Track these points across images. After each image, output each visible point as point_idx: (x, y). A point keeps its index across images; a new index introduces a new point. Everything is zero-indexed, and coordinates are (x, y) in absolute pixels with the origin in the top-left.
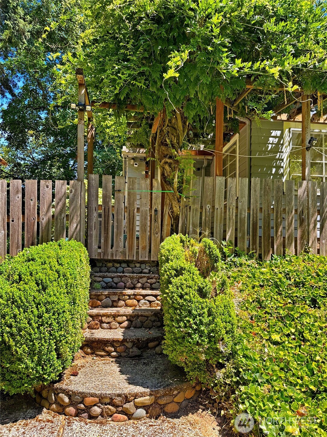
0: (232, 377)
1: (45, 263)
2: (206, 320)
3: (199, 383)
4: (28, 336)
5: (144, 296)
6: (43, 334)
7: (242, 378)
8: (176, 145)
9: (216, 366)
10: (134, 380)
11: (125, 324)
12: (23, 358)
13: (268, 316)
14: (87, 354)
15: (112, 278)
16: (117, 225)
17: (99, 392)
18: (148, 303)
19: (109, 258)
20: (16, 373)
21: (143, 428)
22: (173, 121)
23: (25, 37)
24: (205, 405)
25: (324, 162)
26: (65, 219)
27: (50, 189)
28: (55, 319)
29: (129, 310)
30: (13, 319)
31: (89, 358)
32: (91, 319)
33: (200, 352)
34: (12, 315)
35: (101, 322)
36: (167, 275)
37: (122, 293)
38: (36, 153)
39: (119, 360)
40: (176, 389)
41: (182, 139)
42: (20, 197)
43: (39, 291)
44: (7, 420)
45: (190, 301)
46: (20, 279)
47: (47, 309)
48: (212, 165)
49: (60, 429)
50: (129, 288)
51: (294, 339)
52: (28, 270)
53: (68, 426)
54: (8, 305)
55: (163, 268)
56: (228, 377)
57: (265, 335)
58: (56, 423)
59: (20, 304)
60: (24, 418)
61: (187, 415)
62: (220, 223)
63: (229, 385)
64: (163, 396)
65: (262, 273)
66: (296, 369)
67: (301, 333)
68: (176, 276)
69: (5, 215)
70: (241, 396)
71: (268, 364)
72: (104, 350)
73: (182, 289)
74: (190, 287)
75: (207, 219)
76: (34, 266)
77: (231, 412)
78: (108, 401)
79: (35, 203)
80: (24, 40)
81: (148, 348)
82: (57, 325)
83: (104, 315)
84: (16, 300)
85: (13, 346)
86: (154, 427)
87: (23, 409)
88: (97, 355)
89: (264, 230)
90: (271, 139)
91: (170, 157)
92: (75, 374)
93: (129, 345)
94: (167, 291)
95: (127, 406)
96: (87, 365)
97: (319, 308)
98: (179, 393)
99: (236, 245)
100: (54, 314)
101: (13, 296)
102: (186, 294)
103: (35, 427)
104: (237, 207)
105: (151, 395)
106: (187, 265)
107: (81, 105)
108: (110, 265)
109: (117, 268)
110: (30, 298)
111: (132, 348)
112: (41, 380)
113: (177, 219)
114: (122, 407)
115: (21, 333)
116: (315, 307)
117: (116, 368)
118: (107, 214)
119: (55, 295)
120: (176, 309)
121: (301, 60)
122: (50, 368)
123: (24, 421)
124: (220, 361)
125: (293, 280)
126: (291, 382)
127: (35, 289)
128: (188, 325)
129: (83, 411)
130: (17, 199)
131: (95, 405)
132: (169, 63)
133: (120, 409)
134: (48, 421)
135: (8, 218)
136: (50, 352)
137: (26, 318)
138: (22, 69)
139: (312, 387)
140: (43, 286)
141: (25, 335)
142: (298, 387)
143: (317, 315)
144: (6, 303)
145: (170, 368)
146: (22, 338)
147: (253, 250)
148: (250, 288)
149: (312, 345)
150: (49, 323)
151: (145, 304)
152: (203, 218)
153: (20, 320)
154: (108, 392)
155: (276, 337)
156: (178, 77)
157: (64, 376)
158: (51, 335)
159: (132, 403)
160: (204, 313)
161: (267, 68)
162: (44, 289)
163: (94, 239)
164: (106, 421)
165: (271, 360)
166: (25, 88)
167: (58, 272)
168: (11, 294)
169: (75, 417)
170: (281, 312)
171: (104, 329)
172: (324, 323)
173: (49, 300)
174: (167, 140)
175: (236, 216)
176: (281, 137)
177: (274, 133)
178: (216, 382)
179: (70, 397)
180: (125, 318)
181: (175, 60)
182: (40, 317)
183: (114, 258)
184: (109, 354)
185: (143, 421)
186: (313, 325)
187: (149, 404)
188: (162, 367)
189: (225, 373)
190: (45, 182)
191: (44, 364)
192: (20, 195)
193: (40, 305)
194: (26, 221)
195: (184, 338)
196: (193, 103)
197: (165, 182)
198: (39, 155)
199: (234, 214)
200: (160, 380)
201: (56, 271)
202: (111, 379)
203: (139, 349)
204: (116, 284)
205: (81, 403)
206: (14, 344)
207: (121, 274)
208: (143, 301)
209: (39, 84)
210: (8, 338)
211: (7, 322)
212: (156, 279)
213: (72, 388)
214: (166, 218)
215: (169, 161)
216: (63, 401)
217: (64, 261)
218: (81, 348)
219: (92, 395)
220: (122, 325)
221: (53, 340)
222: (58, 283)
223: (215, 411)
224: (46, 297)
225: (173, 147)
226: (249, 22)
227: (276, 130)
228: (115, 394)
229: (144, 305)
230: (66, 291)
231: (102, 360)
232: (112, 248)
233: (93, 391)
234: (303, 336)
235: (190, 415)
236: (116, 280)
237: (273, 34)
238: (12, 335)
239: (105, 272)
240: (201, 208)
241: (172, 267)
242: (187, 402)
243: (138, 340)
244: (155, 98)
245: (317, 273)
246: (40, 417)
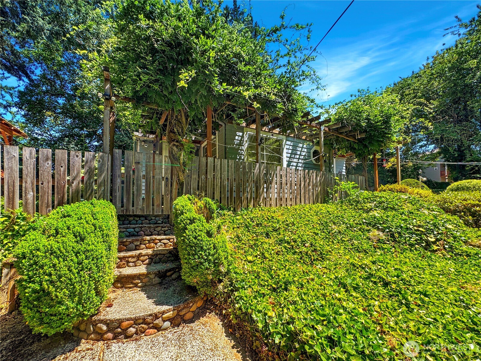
0: (228, 287)
1: (81, 218)
2: (212, 252)
3: (206, 295)
4: (68, 281)
5: (160, 240)
6: (83, 277)
7: (234, 287)
8: (181, 134)
9: (218, 282)
10: (160, 301)
11: (147, 261)
12: (64, 301)
13: (244, 246)
14: (118, 288)
15: (134, 228)
16: (137, 189)
17: (134, 316)
18: (163, 245)
19: (131, 213)
20: (55, 315)
21: (170, 336)
22: (179, 117)
23: (44, 33)
24: (210, 310)
25: (265, 153)
26: (94, 183)
27: (80, 158)
28: (94, 264)
29: (150, 251)
30: (52, 268)
31: (119, 291)
32: (119, 261)
33: (208, 274)
34: (51, 265)
35: (128, 262)
36: (184, 223)
37: (143, 239)
38: (54, 131)
39: (144, 289)
40: (191, 302)
41: (185, 129)
42: (50, 164)
43: (77, 242)
44: (45, 359)
45: (202, 241)
46: (57, 233)
47: (86, 256)
48: (200, 150)
49: (100, 353)
50: (148, 235)
51: (260, 258)
52: (65, 225)
53: (107, 349)
54: (46, 256)
55: (179, 219)
56: (225, 288)
57: (243, 257)
58: (96, 349)
59: (59, 254)
60: (63, 353)
61: (199, 319)
62: (211, 187)
63: (226, 293)
64: (183, 309)
65: (237, 219)
66: (263, 276)
67: (263, 254)
68: (191, 224)
69: (34, 178)
70: (235, 298)
71: (248, 275)
72: (132, 283)
73: (195, 232)
74: (201, 231)
75: (202, 185)
76: (70, 222)
77: (230, 311)
78: (141, 321)
79: (65, 169)
80: (44, 36)
81: (167, 276)
82: (96, 269)
83: (130, 257)
84: (55, 251)
85: (53, 292)
86: (178, 333)
87: (61, 345)
88: (126, 288)
89: (237, 192)
90: (237, 137)
91: (177, 142)
92: (110, 306)
93: (152, 276)
94: (184, 235)
95: (157, 322)
96: (119, 297)
97: (270, 238)
98: (193, 304)
99: (221, 203)
100: (93, 260)
101: (52, 248)
102: (199, 236)
103: (75, 358)
104: (221, 178)
105: (174, 310)
106: (197, 216)
107: (107, 95)
108: (132, 218)
109: (137, 221)
110: (69, 249)
111: (154, 278)
112: (80, 316)
113: (182, 184)
114: (153, 323)
115: (61, 279)
116: (268, 238)
117: (143, 295)
118: (128, 180)
119: (93, 244)
120: (192, 247)
121: (258, 91)
122: (90, 304)
123: (64, 355)
124: (221, 278)
125: (255, 222)
126: (261, 285)
127: (73, 240)
128: (201, 256)
129: (120, 334)
130: (47, 165)
131: (130, 327)
132: (180, 76)
133: (151, 325)
134: (88, 349)
135: (38, 181)
136: (90, 291)
137: (66, 266)
138: (40, 59)
139: (274, 286)
140: (81, 238)
141: (65, 280)
142: (266, 287)
143: (270, 243)
144: (44, 255)
145: (184, 288)
146: (62, 283)
147: (230, 205)
148: (231, 229)
149: (270, 260)
150: (89, 267)
151: (161, 245)
152: (200, 184)
153: (60, 268)
154: (141, 315)
155: (250, 258)
156: (187, 87)
157: (100, 309)
158: (90, 277)
159: (160, 319)
160: (211, 247)
161: (242, 91)
162: (82, 240)
163: (117, 199)
164: (140, 337)
165: (249, 272)
166: (44, 76)
167: (94, 225)
168: (49, 247)
169: (112, 340)
170: (251, 242)
171: (130, 267)
172: (274, 247)
173: (89, 248)
174: (175, 130)
175: (221, 183)
176: (242, 137)
177: (238, 133)
178: (218, 292)
179: (107, 325)
180: (147, 257)
181: (185, 75)
182: (79, 263)
183: (135, 214)
184: (136, 285)
185: (169, 330)
186: (269, 248)
187: (173, 317)
188: (178, 289)
189: (223, 286)
190: (74, 153)
191: (84, 302)
192: (50, 162)
193: (79, 253)
194: (56, 184)
195: (197, 266)
196: (194, 107)
197: (174, 158)
198: (57, 133)
199: (219, 182)
200: (179, 298)
201: (92, 225)
202: (142, 304)
203: (160, 278)
204: (137, 232)
205: (118, 328)
206: (54, 289)
207: (141, 225)
208: (159, 244)
209: (57, 75)
210: (47, 285)
211: (46, 272)
212: (168, 227)
213: (110, 317)
214: (175, 183)
215: (176, 144)
216: (101, 329)
217: (99, 216)
218: (113, 284)
219: (128, 320)
220: (145, 263)
221: (92, 281)
222: (95, 234)
223: (217, 312)
224: (85, 246)
225: (180, 135)
226: (229, 61)
227: (239, 132)
228: (147, 315)
229: (160, 247)
230: (102, 240)
231: (131, 291)
232: (133, 206)
233: (129, 316)
234: (264, 256)
235: (201, 318)
236: (137, 230)
237: (243, 71)
238: (52, 282)
239: (127, 224)
240: (199, 178)
241: (187, 217)
242: (198, 310)
243: (159, 272)
244: (166, 99)
245: (267, 217)
246: (79, 348)
